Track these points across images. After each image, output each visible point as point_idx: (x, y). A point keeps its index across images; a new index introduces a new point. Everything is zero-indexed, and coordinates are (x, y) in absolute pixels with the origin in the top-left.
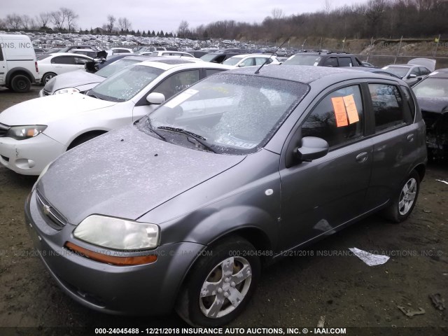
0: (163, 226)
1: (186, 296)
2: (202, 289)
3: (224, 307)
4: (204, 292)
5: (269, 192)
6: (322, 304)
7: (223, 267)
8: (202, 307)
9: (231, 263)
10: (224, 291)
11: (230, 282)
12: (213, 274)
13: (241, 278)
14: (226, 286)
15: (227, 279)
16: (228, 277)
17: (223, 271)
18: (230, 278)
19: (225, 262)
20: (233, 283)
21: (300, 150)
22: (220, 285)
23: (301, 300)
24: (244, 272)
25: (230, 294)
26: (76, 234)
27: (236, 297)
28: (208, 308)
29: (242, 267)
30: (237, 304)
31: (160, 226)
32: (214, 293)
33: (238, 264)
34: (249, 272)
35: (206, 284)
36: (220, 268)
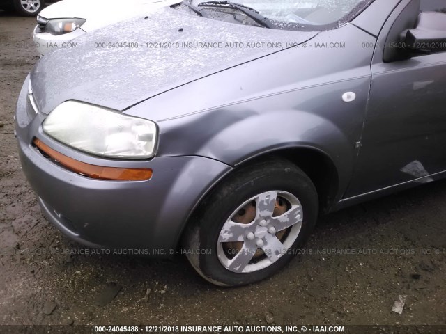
0: (164, 126)
1: (196, 237)
2: (222, 231)
3: (254, 260)
4: (225, 235)
5: (349, 97)
6: (403, 277)
7: (258, 203)
8: (221, 256)
9: (271, 199)
10: (256, 238)
11: (267, 226)
12: (242, 212)
13: (285, 223)
14: (260, 232)
15: (263, 222)
16: (266, 218)
17: (258, 210)
18: (269, 221)
19: (261, 197)
20: (273, 229)
21: (413, 32)
22: (253, 229)
23: (371, 266)
24: (291, 216)
25: (265, 243)
26: (47, 128)
27: (275, 249)
28: (230, 257)
29: (289, 207)
30: (275, 258)
31: (159, 124)
32: (240, 239)
33: (283, 203)
34: (298, 216)
35: (229, 224)
36: (254, 203)
